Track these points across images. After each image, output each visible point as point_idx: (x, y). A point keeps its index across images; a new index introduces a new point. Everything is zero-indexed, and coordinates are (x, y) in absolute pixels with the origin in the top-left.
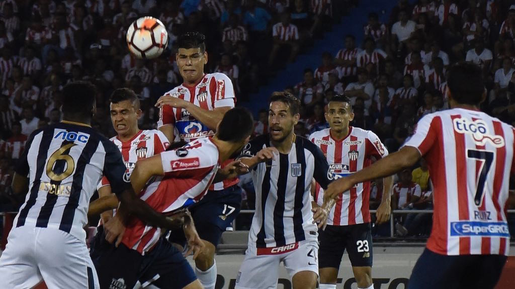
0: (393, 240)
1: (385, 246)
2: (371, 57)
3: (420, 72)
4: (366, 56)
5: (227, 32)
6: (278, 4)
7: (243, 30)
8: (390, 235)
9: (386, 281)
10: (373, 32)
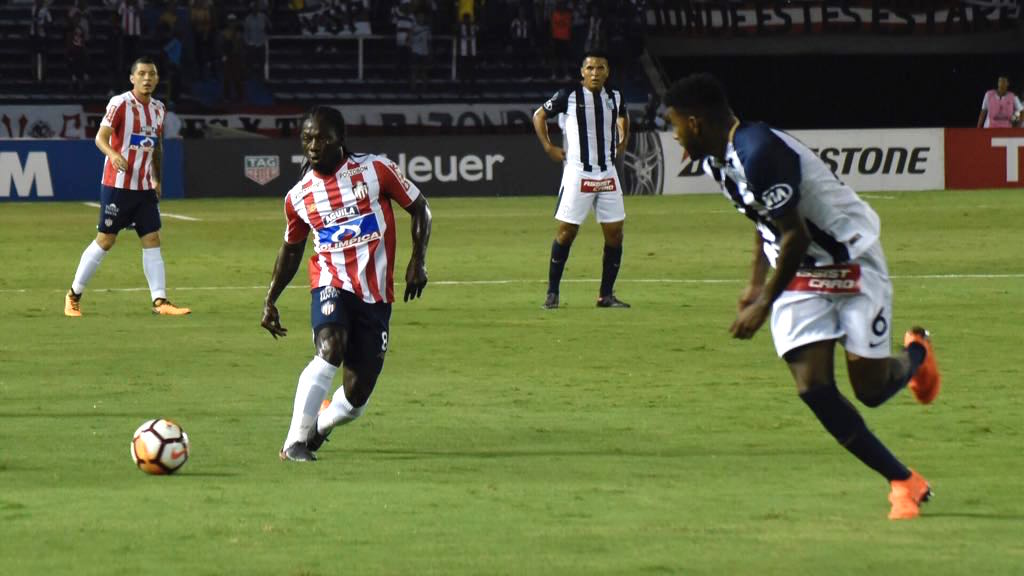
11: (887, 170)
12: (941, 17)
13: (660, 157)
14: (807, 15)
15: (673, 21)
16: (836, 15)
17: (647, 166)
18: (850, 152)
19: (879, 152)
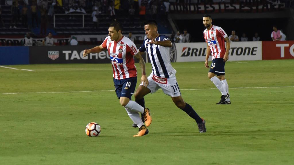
11: (244, 54)
12: (260, 7)
13: (175, 51)
14: (220, 7)
15: (179, 9)
16: (228, 7)
17: (171, 53)
18: (233, 49)
19: (242, 49)
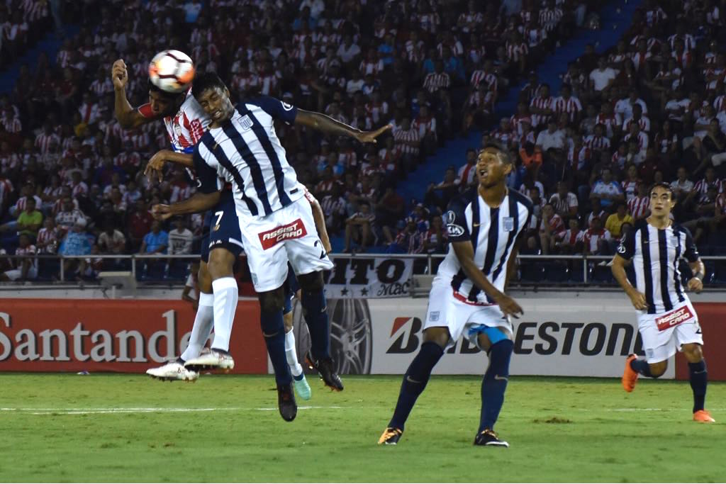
0: (586, 286)
1: (578, 291)
2: (567, 104)
3: (611, 121)
4: (562, 101)
5: (430, 77)
6: (473, 52)
7: (448, 78)
8: (583, 280)
9: (580, 325)
10: (571, 81)
